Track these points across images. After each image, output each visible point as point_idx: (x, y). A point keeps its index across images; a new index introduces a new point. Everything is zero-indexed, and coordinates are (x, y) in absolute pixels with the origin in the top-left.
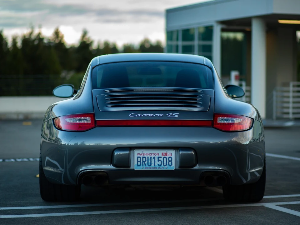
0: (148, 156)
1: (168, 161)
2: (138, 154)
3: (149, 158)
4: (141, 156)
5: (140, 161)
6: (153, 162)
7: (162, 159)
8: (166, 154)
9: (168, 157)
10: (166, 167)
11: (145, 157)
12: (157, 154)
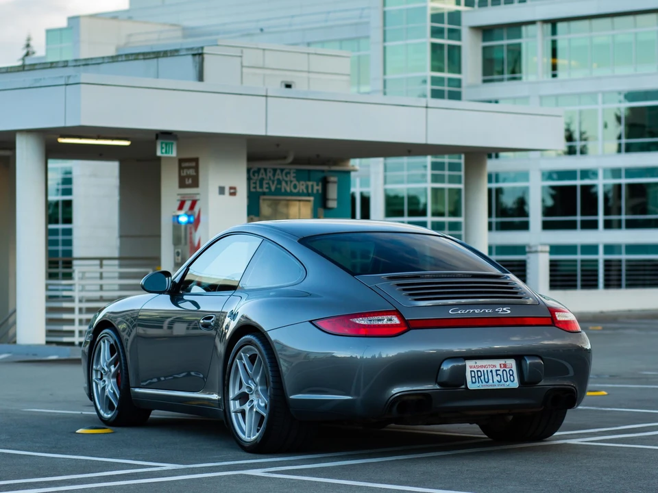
0: (484, 369)
1: (509, 376)
2: (471, 367)
3: (485, 372)
4: (475, 370)
5: (475, 377)
6: (490, 377)
7: (500, 373)
8: (505, 366)
9: (507, 370)
10: (507, 383)
11: (480, 371)
12: (494, 366)
